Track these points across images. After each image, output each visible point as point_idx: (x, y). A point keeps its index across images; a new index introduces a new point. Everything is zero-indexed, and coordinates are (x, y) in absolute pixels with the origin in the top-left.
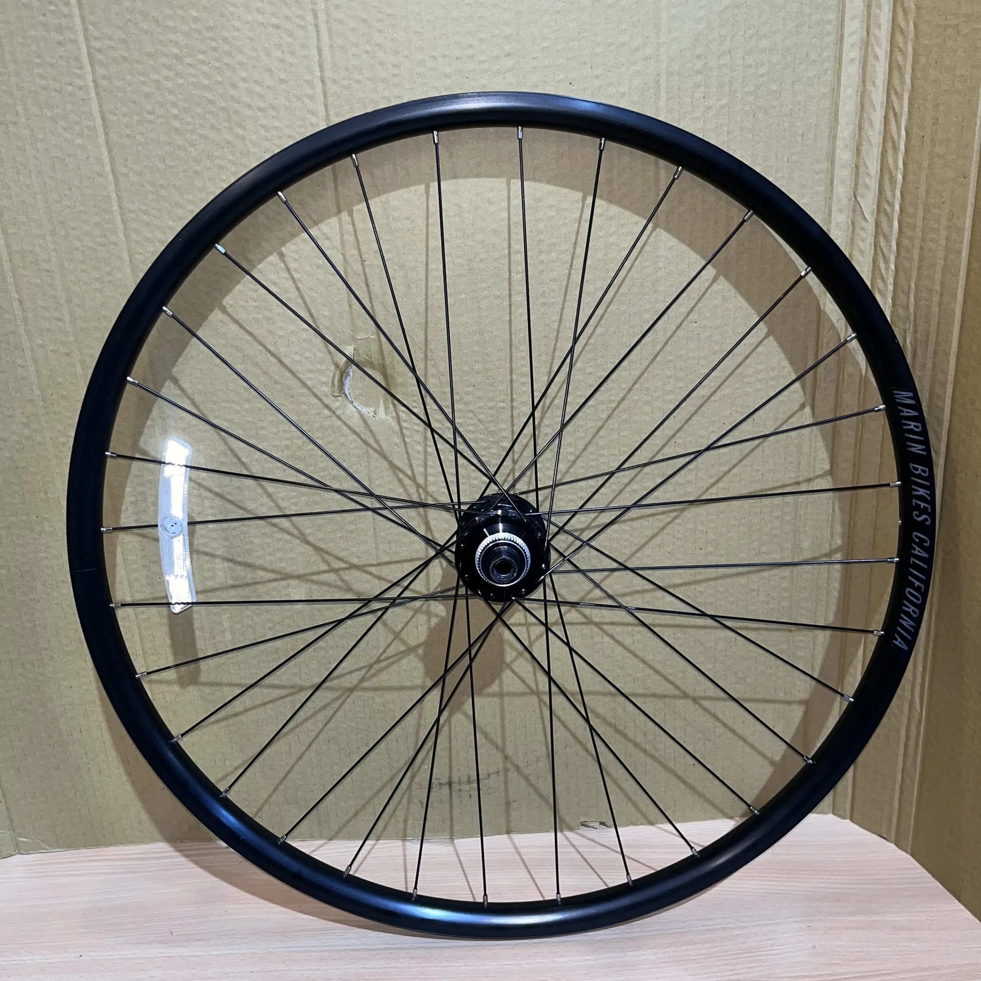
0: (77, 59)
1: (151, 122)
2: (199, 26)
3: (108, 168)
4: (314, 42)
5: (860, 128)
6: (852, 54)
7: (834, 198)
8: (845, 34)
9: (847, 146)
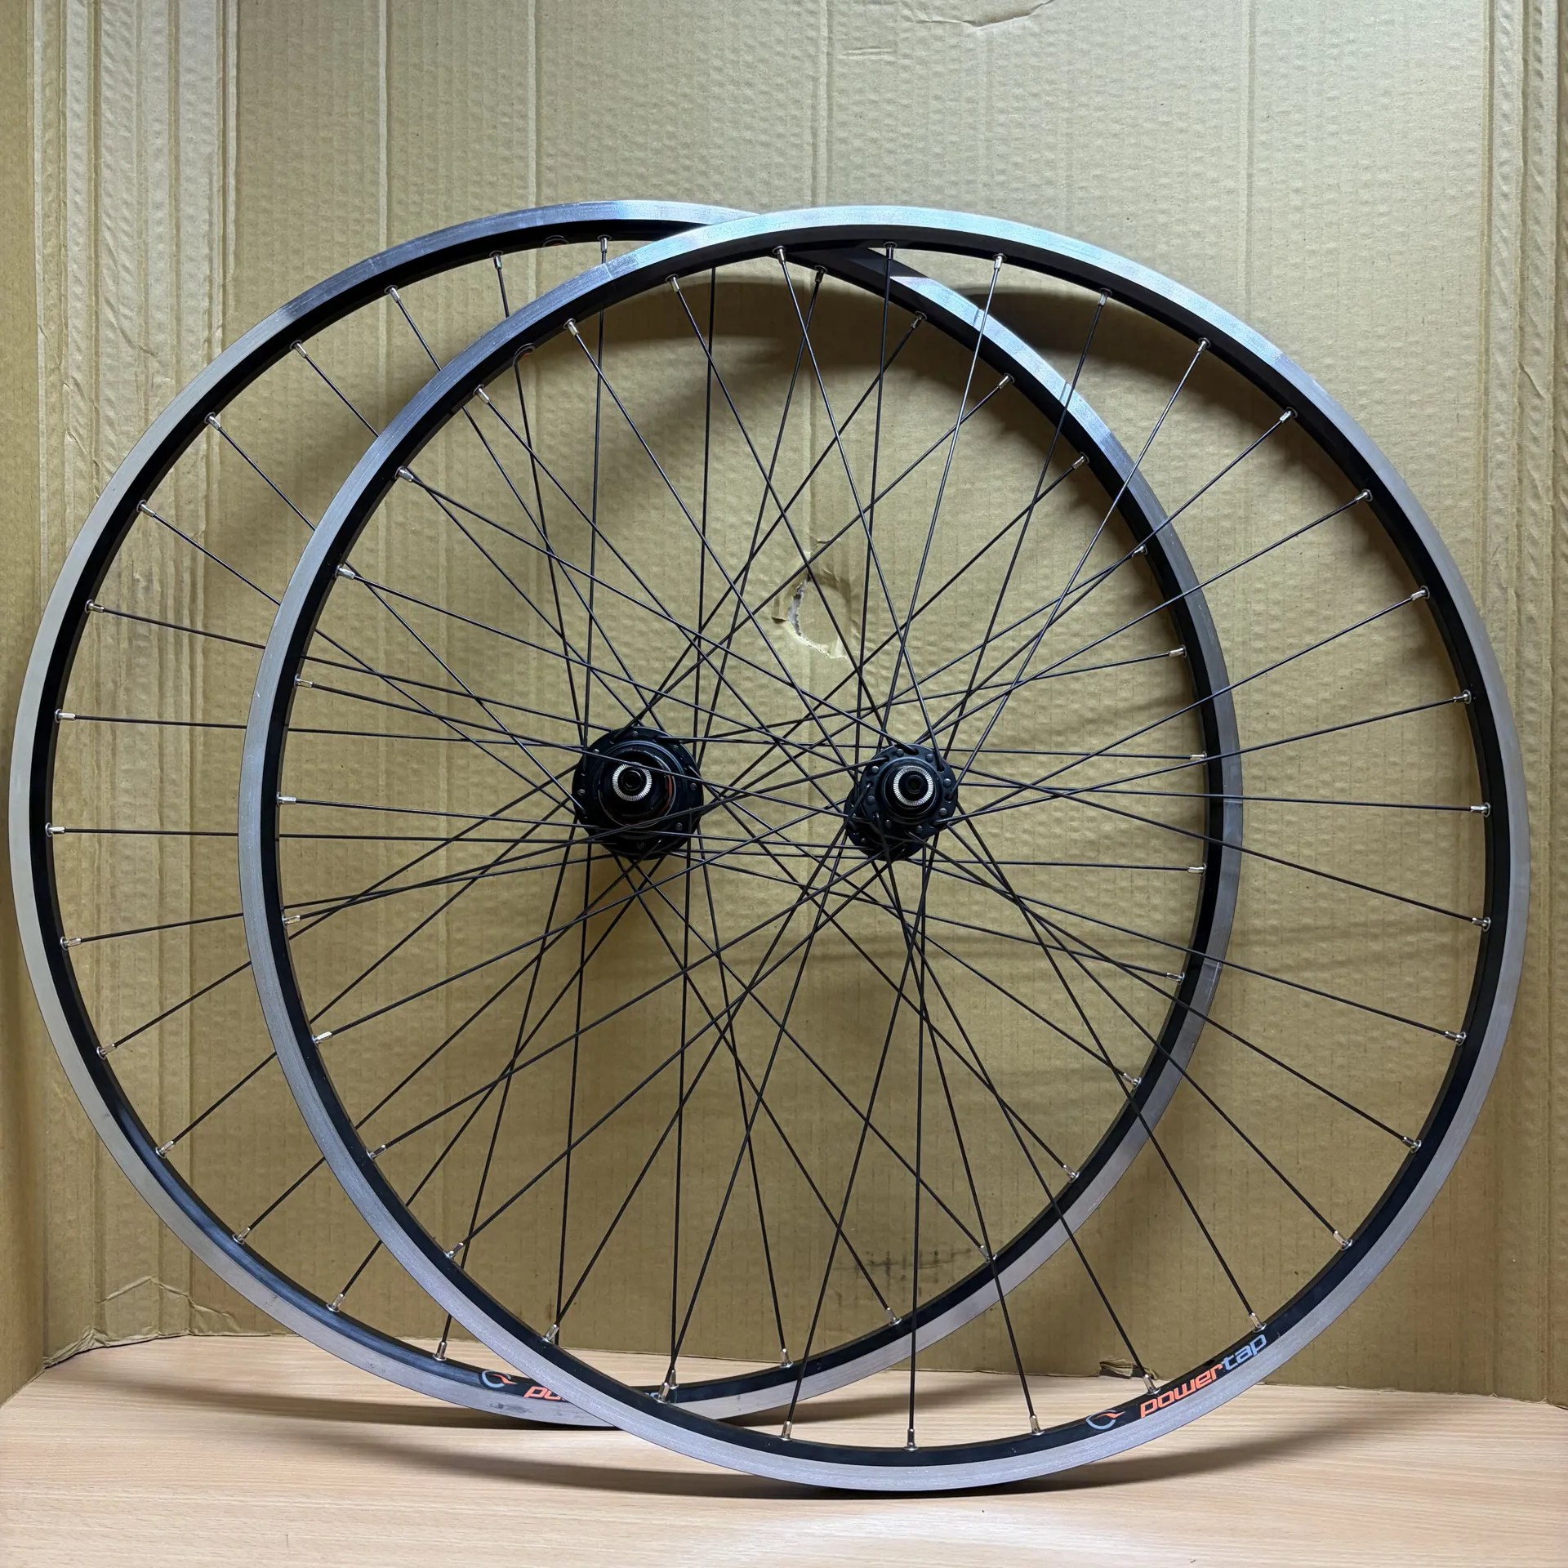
0: (523, 178)
2: (673, 143)
4: (809, 162)
5: (1523, 279)
6: (1505, 188)
7: (1492, 370)
8: (1495, 166)
9: (1505, 302)
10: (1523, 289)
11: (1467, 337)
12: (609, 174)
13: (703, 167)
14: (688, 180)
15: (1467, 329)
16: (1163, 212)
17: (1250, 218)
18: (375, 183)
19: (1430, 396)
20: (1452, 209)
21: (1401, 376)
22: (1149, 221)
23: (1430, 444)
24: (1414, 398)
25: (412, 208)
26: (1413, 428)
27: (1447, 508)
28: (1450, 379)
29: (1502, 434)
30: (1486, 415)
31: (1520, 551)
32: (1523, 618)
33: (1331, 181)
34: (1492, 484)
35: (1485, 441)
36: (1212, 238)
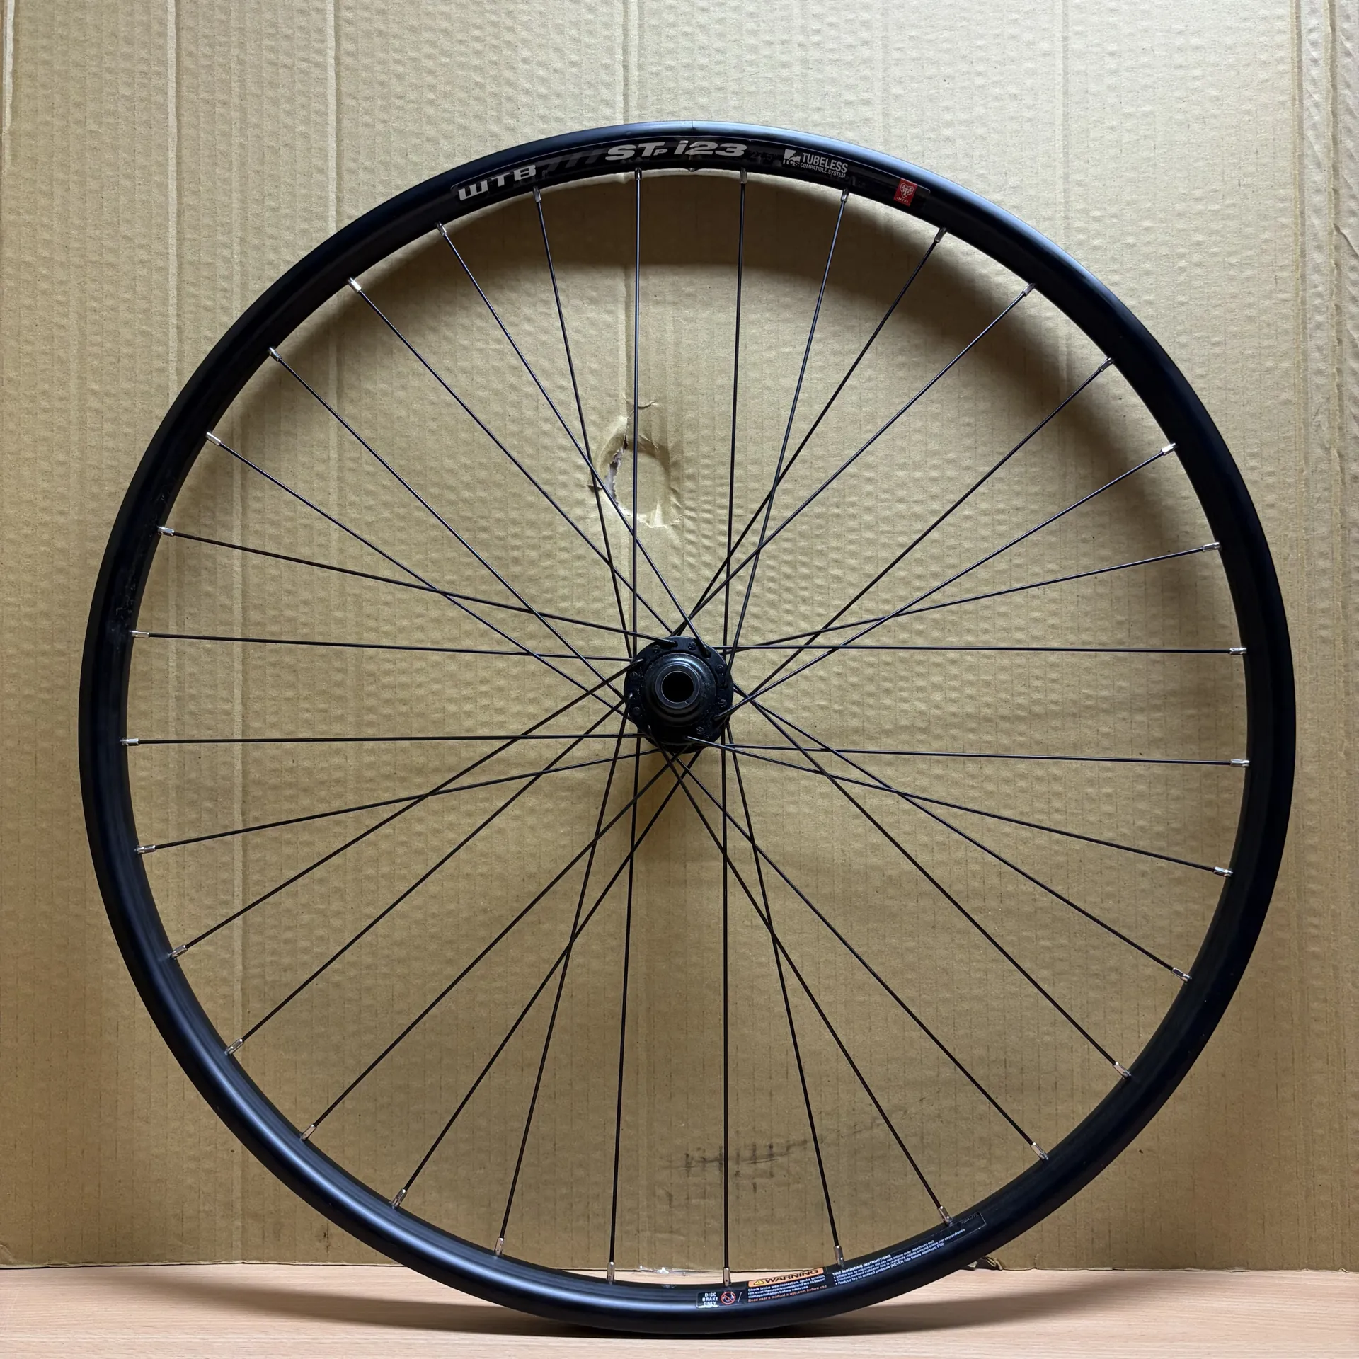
0: (320, 31)
1: (398, 108)
3: (332, 164)
4: (620, 20)
5: (1335, 142)
6: (1315, 54)
7: (1308, 233)
8: (1304, 32)
9: (1319, 165)
10: (1336, 152)
11: (1282, 200)
12: (413, 29)
13: (509, 23)
14: (495, 36)
15: (1282, 192)
16: (979, 74)
17: (1066, 82)
18: (163, 34)
19: (1249, 258)
20: (1263, 75)
21: (1219, 239)
22: (966, 83)
23: (1250, 306)
24: (1233, 260)
25: (203, 61)
26: (1232, 290)
27: (1269, 370)
28: (1267, 241)
29: (1320, 295)
30: (1303, 277)
31: (1342, 411)
32: (1347, 478)
33: (1146, 45)
34: (1312, 344)
35: (1303, 303)
36: (1028, 100)
